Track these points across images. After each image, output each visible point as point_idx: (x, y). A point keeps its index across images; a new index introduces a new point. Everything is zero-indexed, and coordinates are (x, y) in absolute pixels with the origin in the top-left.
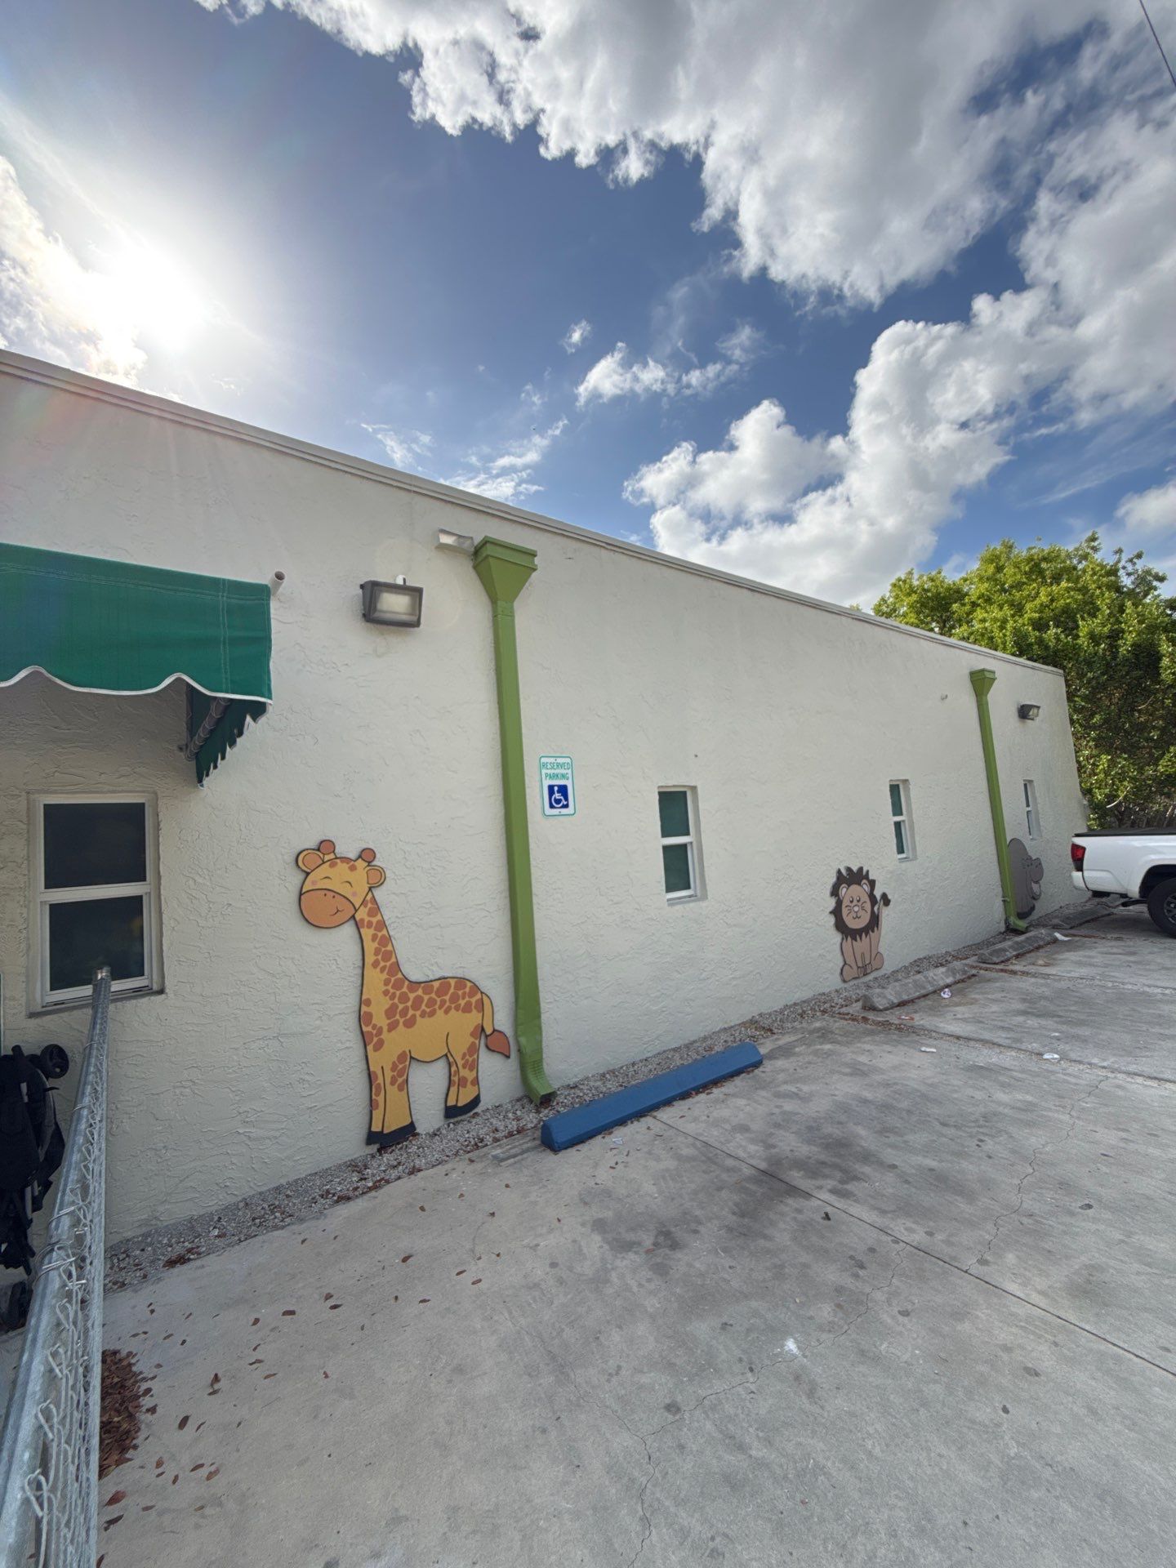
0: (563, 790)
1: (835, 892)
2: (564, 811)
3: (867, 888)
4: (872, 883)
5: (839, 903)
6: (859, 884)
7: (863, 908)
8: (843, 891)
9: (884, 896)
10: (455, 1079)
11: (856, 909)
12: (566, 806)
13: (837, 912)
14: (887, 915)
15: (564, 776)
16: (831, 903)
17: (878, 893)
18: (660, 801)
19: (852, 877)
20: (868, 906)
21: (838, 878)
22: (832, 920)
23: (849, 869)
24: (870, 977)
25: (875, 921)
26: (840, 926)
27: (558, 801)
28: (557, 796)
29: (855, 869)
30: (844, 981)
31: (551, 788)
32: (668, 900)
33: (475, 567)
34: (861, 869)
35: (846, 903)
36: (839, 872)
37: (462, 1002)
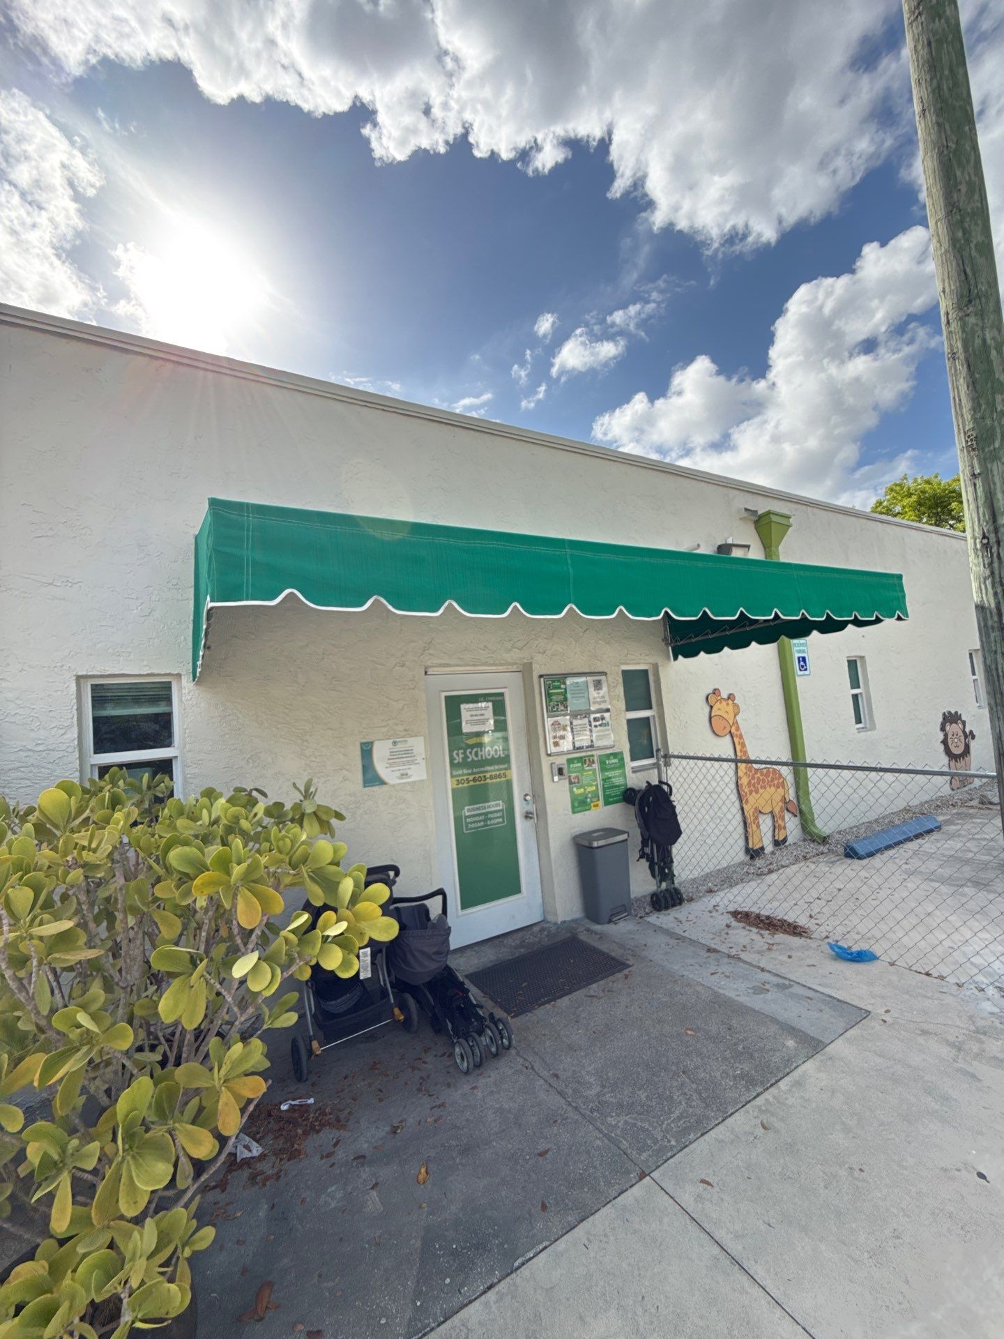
0: (804, 659)
1: (943, 729)
2: (806, 673)
3: (961, 726)
4: (964, 723)
5: (946, 736)
6: (956, 723)
7: (960, 740)
8: (948, 728)
9: (971, 732)
10: (777, 825)
11: (956, 740)
12: (806, 670)
13: (945, 742)
14: (973, 744)
15: (804, 651)
16: (941, 736)
17: (967, 730)
18: (849, 666)
19: (951, 718)
20: (962, 738)
21: (944, 719)
22: (942, 747)
23: (949, 713)
24: (967, 788)
25: (967, 750)
26: (948, 751)
27: (803, 667)
28: (802, 663)
29: (953, 712)
30: (953, 790)
31: (799, 658)
32: (858, 729)
33: (756, 529)
34: (956, 713)
35: (950, 736)
36: (944, 714)
37: (776, 782)
